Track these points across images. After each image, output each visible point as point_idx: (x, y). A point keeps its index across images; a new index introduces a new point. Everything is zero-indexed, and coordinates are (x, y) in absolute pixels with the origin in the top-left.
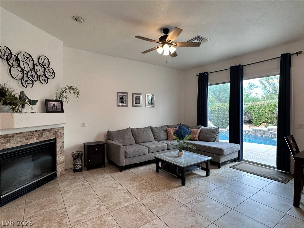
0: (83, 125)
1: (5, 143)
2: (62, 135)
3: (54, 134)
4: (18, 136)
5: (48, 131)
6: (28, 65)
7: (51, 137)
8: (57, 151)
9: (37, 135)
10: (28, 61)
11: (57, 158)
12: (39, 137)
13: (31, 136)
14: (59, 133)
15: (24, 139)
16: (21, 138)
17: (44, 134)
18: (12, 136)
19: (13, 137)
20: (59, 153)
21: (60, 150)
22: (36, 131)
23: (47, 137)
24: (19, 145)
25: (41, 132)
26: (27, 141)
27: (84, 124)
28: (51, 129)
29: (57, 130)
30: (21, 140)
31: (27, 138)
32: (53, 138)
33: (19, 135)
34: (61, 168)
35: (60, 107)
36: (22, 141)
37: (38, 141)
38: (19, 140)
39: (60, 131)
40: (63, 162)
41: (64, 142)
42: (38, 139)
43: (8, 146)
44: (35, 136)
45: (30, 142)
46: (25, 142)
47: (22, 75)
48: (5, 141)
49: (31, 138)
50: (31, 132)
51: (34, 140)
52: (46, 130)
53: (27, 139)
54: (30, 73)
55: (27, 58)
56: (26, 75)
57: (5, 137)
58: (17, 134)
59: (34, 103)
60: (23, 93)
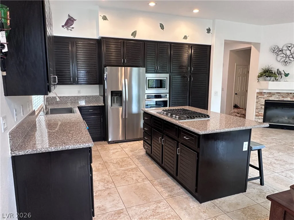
1: (269, 97)
4: (278, 95)
6: (290, 51)
9: (291, 96)
10: (290, 48)
13: (286, 96)
15: (281, 97)
16: (279, 96)
19: (274, 94)
22: (291, 93)
24: (278, 100)
30: (279, 97)
33: (278, 94)
36: (279, 98)
37: (292, 100)
38: (277, 96)
43: (271, 99)
45: (285, 99)
46: (281, 99)
47: (285, 58)
48: (269, 96)
49: (286, 97)
50: (287, 93)
51: (289, 99)
53: (283, 97)
54: (291, 56)
55: (289, 47)
56: (288, 58)
57: (270, 93)
58: (277, 93)
59: (286, 75)
60: (278, 70)
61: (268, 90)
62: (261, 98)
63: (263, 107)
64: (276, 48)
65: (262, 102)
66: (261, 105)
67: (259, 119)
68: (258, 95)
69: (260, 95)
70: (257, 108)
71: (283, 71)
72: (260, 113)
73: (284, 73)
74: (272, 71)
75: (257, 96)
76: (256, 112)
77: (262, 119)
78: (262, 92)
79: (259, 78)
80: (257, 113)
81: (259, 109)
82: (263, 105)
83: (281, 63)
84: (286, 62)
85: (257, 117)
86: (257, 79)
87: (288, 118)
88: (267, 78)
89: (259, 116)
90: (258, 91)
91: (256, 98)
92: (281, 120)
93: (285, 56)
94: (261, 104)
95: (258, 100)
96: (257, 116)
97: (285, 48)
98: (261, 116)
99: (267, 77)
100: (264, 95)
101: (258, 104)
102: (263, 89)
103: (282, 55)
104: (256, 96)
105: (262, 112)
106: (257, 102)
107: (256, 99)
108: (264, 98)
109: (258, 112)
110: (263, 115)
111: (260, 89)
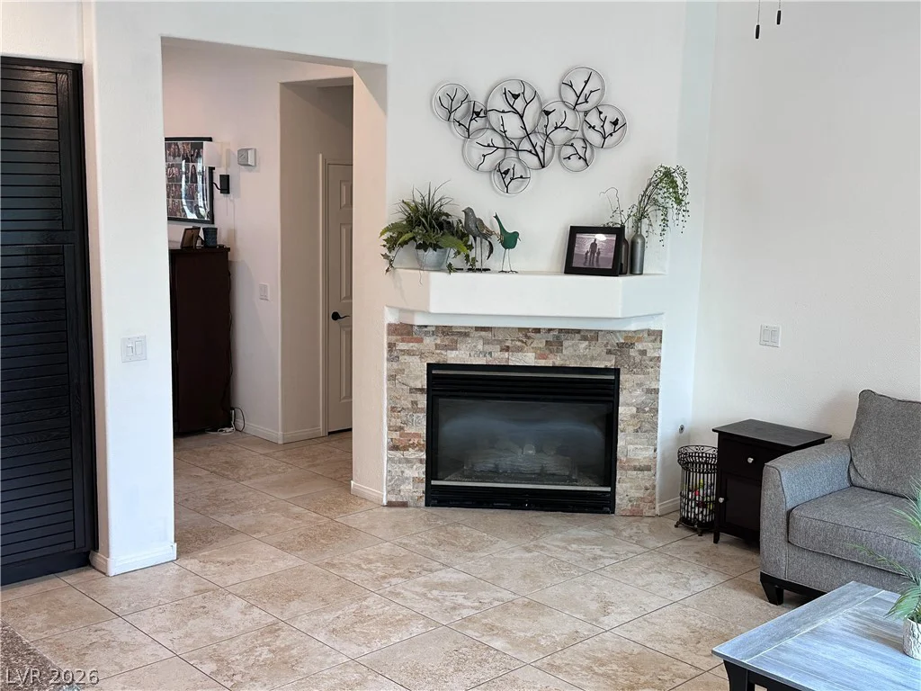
0: (769, 337)
1: (446, 348)
2: (652, 363)
3: (609, 352)
4: (481, 337)
5: (584, 338)
6: (522, 117)
7: (593, 358)
8: (620, 417)
9: (539, 342)
10: (519, 104)
11: (620, 443)
12: (547, 352)
13: (519, 344)
14: (633, 353)
15: (498, 347)
16: (486, 342)
17: (566, 344)
18: (464, 334)
19: (466, 335)
20: (630, 429)
21: (633, 416)
22: (537, 331)
23: (579, 357)
24: (481, 361)
25: (558, 337)
26: (506, 354)
27: (774, 332)
28: (597, 332)
29: (626, 338)
30: (488, 348)
31: (508, 347)
32: (603, 366)
33: (483, 333)
34: (638, 488)
35: (611, 255)
36: (490, 353)
37: (542, 363)
38: (480, 347)
39: (639, 346)
40: (648, 468)
41: (656, 391)
42: (545, 357)
43: (454, 357)
44: (534, 345)
45: (516, 360)
46: (499, 358)
47: (500, 153)
48: (446, 343)
49: (520, 350)
50: (521, 329)
51: (528, 358)
52: (578, 331)
53: (507, 349)
54: (526, 145)
55: (516, 97)
56: (513, 154)
57: (445, 331)
58: (478, 329)
59: (510, 240)
60: (468, 212)
61: (430, 313)
62: (409, 353)
63: (422, 401)
64: (460, 96)
65: (417, 378)
66: (413, 390)
67: (408, 461)
68: (394, 338)
69: (403, 341)
70: (393, 409)
71: (496, 217)
72: (408, 430)
73: (498, 230)
74: (447, 215)
75: (391, 346)
76: (389, 427)
77: (421, 461)
78: (412, 326)
79: (391, 249)
80: (396, 435)
81: (402, 414)
82: (421, 390)
83: (486, 176)
84: (506, 172)
85: (398, 454)
86: (385, 256)
87: (539, 450)
88: (421, 252)
89: (405, 448)
90: (391, 318)
91: (386, 355)
92: (506, 462)
93: (498, 142)
94: (412, 385)
95: (395, 365)
96: (394, 448)
97: (499, 103)
98: (413, 446)
99: (424, 247)
100: (420, 341)
101: (398, 386)
102: (413, 312)
103: (488, 137)
104: (386, 346)
105: (419, 427)
106: (392, 378)
107: (388, 360)
108: (422, 355)
109: (401, 428)
110: (423, 441)
111: (401, 310)
